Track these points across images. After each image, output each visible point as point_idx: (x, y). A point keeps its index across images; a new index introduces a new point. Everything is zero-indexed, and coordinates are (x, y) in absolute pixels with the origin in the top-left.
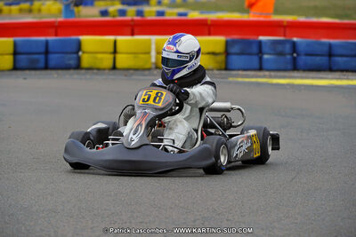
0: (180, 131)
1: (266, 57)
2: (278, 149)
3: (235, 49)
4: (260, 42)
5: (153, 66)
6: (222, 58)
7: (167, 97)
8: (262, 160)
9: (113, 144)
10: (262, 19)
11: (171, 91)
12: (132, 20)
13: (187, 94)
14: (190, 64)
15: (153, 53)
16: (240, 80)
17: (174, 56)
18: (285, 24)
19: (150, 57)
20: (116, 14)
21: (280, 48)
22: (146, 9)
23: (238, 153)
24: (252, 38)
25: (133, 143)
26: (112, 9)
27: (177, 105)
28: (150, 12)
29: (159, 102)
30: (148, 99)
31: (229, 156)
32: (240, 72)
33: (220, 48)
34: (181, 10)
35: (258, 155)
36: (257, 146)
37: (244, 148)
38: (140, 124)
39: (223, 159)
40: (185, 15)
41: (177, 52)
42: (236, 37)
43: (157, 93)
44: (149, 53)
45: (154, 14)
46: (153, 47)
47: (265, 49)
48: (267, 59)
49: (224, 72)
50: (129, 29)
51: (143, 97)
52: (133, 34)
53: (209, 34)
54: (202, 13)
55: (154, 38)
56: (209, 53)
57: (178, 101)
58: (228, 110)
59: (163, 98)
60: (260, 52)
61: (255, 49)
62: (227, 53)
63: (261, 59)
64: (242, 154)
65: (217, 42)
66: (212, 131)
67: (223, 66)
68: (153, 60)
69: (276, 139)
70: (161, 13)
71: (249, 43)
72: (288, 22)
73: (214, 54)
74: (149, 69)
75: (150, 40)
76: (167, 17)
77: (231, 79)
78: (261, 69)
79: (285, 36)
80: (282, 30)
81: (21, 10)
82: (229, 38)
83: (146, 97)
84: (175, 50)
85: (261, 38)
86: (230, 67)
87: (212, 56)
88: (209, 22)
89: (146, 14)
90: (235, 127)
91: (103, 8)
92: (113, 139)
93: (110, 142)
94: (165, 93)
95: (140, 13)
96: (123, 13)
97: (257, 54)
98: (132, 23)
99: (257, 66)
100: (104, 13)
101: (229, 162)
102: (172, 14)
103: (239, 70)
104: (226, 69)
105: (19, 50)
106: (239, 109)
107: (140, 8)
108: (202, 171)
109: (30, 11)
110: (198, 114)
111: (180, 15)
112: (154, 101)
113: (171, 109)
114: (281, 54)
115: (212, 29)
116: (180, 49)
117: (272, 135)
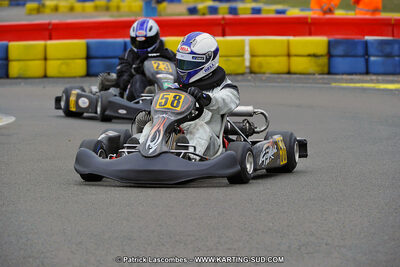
0: (201, 136)
1: (372, 59)
2: (306, 156)
3: (339, 50)
4: (366, 43)
5: (248, 71)
6: (325, 60)
7: (185, 100)
8: (288, 168)
9: (129, 153)
10: (368, 16)
11: (192, 95)
12: (223, 19)
13: (209, 99)
14: (206, 66)
15: (247, 56)
16: (344, 85)
17: (189, 58)
18: (393, 22)
19: (244, 61)
20: (206, 11)
21: (388, 49)
22: (240, 6)
23: (265, 160)
24: (357, 38)
25: (151, 151)
26: (200, 6)
27: (197, 109)
28: (245, 9)
29: (177, 106)
30: (166, 104)
31: (255, 163)
32: (345, 77)
33: (322, 49)
34: (280, 7)
35: (285, 162)
36: (283, 153)
37: (270, 154)
38: (158, 131)
39: (250, 168)
40: (283, 12)
41: (192, 53)
42: (339, 37)
43: (175, 97)
44: (242, 56)
45: (250, 11)
46: (247, 48)
47: (371, 50)
48: (375, 61)
49: (326, 76)
50: (220, 29)
51: (160, 101)
52: (224, 35)
53: (310, 34)
54: (302, 10)
55: (247, 39)
56: (309, 55)
57: (197, 105)
58: (250, 115)
59: (181, 101)
60: (366, 54)
61: (360, 50)
62: (330, 55)
63: (367, 61)
64: (268, 161)
65: (318, 43)
66: (234, 137)
67: (326, 70)
68: (247, 64)
69: (303, 145)
70: (257, 11)
71: (354, 44)
72: (396, 20)
73: (315, 56)
74: (242, 74)
75: (243, 41)
76: (263, 15)
77: (334, 84)
78: (367, 73)
79: (393, 36)
80: (390, 29)
81: (96, 8)
82: (332, 38)
83: (163, 101)
84: (189, 50)
85: (367, 38)
86: (333, 70)
87: (313, 59)
88: (309, 21)
89: (240, 12)
90: (258, 133)
91: (191, 5)
92: (128, 147)
93: (125, 150)
94: (183, 96)
95: (233, 11)
96: (213, 10)
97: (363, 56)
98: (223, 22)
99: (363, 69)
100: (193, 11)
101: (255, 170)
102: (269, 11)
103: (343, 74)
104: (329, 73)
105: (93, 53)
106: (262, 113)
107: (234, 5)
108: (226, 181)
109: (107, 9)
110: (220, 119)
111: (278, 12)
112: (172, 105)
113: (191, 113)
114: (389, 56)
115: (313, 28)
116: (195, 50)
117: (299, 141)
